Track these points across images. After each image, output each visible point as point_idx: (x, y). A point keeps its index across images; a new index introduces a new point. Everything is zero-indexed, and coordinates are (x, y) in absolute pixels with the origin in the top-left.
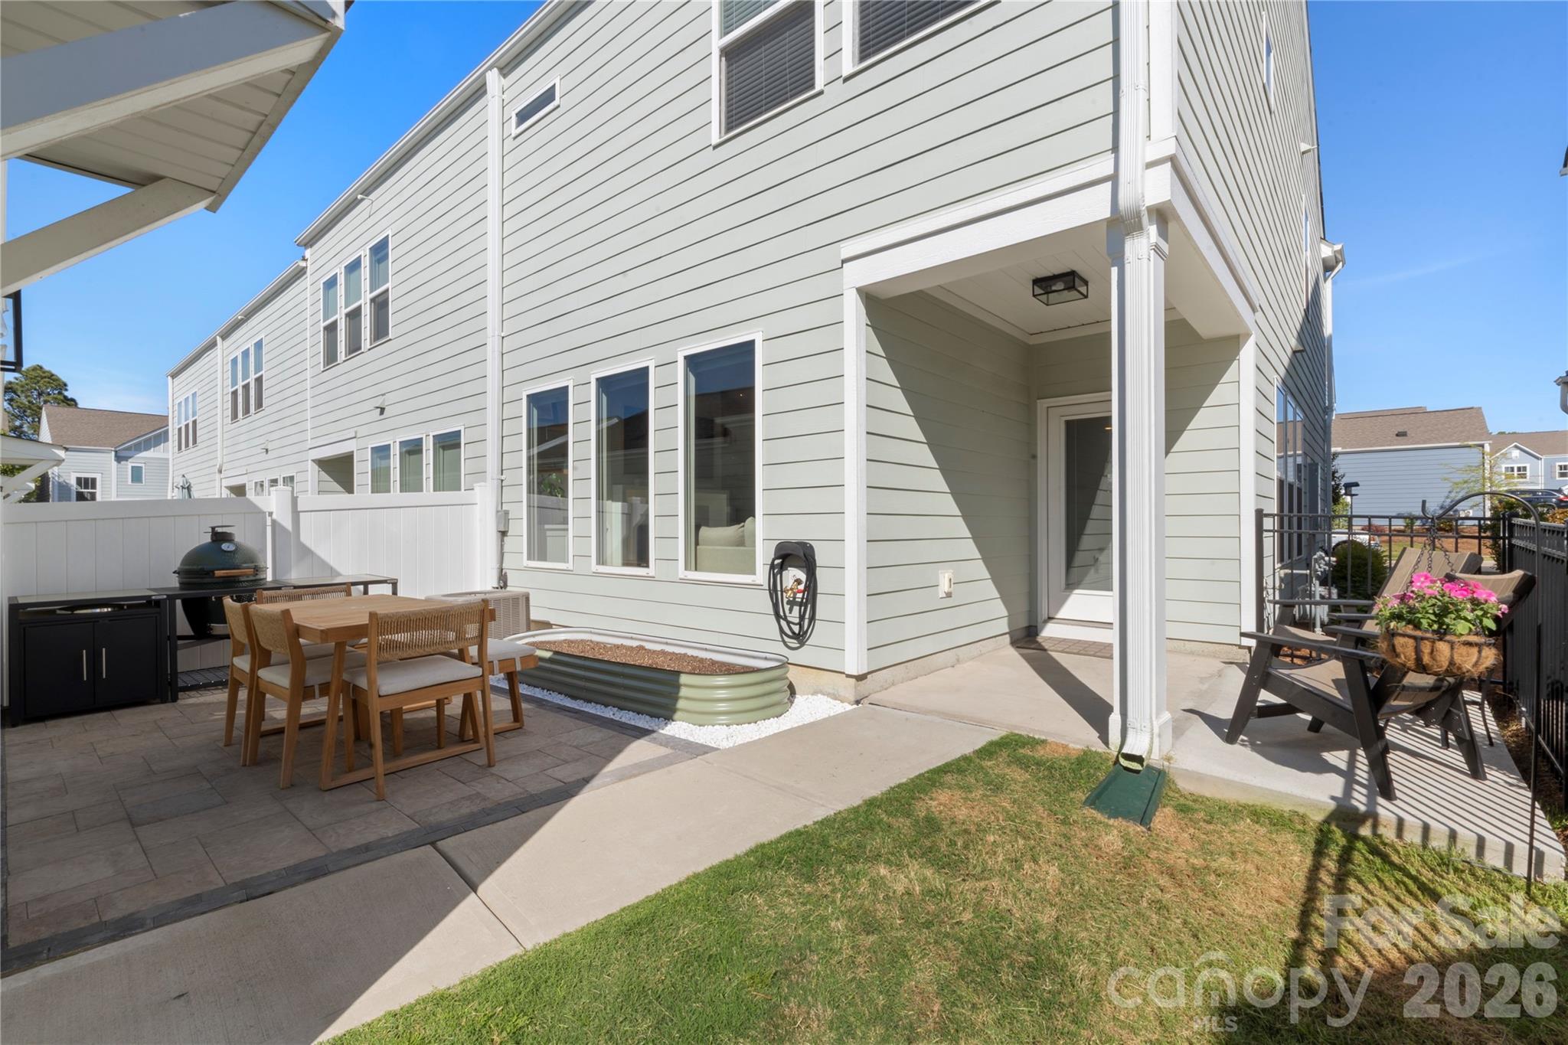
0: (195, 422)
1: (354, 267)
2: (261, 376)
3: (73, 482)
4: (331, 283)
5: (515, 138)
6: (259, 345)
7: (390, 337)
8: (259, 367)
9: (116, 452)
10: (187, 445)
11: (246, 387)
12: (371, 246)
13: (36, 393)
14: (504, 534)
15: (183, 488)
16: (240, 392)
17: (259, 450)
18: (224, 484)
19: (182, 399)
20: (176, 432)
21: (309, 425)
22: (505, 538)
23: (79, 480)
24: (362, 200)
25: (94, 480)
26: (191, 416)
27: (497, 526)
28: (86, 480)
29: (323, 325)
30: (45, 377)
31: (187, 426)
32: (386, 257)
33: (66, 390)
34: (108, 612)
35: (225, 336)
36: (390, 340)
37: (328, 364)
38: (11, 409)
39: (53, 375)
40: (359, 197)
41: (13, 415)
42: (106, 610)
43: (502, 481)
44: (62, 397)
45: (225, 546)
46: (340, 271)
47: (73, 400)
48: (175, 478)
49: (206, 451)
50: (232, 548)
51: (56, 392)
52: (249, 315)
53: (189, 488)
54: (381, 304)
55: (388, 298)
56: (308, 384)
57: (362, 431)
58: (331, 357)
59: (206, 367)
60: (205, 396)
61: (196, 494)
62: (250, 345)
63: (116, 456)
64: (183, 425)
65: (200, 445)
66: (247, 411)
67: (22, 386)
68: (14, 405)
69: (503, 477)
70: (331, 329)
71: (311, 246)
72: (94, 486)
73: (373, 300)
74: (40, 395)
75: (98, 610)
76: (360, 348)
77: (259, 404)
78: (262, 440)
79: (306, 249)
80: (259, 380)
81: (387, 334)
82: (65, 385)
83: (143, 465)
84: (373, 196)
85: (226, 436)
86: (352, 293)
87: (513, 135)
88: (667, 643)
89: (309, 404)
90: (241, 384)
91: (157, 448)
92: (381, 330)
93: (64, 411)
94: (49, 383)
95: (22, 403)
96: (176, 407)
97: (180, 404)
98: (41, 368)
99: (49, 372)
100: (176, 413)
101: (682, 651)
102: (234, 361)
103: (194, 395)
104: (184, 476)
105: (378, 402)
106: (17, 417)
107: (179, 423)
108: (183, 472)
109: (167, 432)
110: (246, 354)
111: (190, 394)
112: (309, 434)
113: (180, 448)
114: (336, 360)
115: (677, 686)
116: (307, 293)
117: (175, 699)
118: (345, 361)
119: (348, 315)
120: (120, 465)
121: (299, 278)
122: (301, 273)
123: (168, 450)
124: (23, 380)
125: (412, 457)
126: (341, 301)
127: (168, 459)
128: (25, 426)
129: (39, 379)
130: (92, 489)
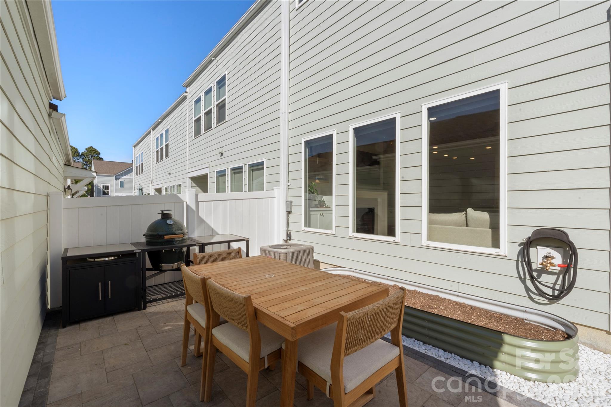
0: (142, 164)
1: (209, 91)
2: (168, 144)
3: (102, 187)
4: (198, 101)
5: (297, 10)
6: (167, 131)
7: (226, 120)
8: (167, 140)
9: (115, 176)
10: (139, 173)
11: (162, 149)
12: (216, 81)
13: (90, 156)
14: (289, 213)
15: (140, 189)
16: (159, 151)
17: (167, 174)
18: (153, 188)
19: (138, 155)
20: (136, 168)
21: (188, 163)
22: (290, 215)
23: (103, 186)
24: (214, 60)
25: (108, 186)
26: (141, 162)
27: (286, 210)
28: (106, 186)
29: (194, 119)
30: (93, 151)
31: (139, 165)
32: (224, 84)
33: (100, 155)
34: (112, 260)
35: (153, 130)
36: (226, 122)
37: (196, 136)
38: (83, 162)
39: (96, 150)
40: (212, 59)
41: (84, 164)
42: (111, 258)
43: (288, 186)
44: (98, 157)
45: (168, 222)
46: (202, 95)
47: (102, 158)
48: (135, 185)
49: (146, 175)
50: (172, 223)
51: (97, 156)
52: (163, 119)
53: (142, 190)
54: (221, 107)
55: (225, 103)
56: (188, 145)
57: (212, 164)
58: (198, 133)
59: (147, 142)
60: (146, 153)
61: (145, 192)
62: (164, 131)
63: (115, 178)
64: (138, 165)
65: (144, 173)
66: (162, 158)
67: (86, 154)
68: (84, 160)
69: (289, 184)
70: (198, 121)
71: (189, 87)
72: (108, 189)
73: (217, 105)
74: (92, 157)
75: (107, 259)
76: (211, 127)
77: (167, 155)
78: (168, 170)
79: (187, 88)
80: (167, 146)
81: (225, 119)
82: (100, 153)
83: (124, 181)
84: (218, 58)
85: (154, 169)
86: (208, 103)
87: (297, 8)
88: (419, 287)
89: (188, 154)
90: (160, 147)
91: (129, 175)
92: (221, 118)
93: (99, 162)
94: (95, 152)
95: (86, 160)
96: (136, 159)
97: (137, 157)
98: (92, 147)
99: (95, 149)
100: (136, 161)
101: (435, 294)
102: (157, 139)
103: (142, 153)
104: (140, 185)
105: (220, 150)
106: (85, 165)
107: (137, 164)
108: (139, 183)
109: (132, 169)
110: (162, 135)
111: (140, 153)
112: (188, 167)
113: (137, 174)
114: (200, 134)
115: (500, 343)
116: (188, 106)
117: (145, 308)
118: (204, 134)
119: (205, 114)
120: (116, 181)
121: (184, 101)
122: (185, 98)
123: (132, 176)
124: (87, 152)
125: (236, 175)
126: (202, 108)
127: (133, 179)
128: (87, 168)
129: (91, 151)
130: (108, 190)
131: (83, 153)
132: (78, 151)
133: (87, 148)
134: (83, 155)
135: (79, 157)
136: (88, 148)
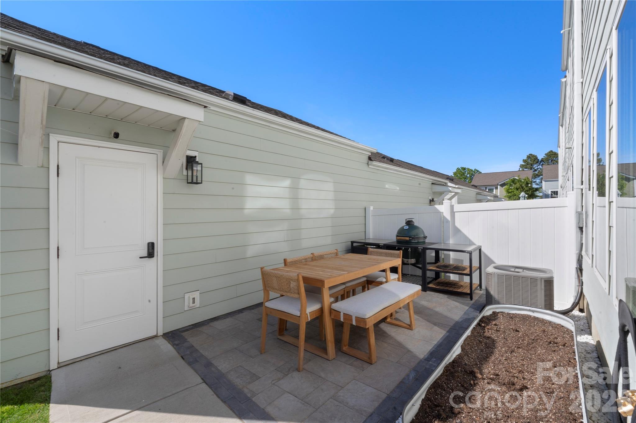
3: (550, 193)
13: (550, 161)
14: (582, 229)
23: (552, 192)
25: (557, 192)
28: (554, 192)
30: (553, 154)
39: (556, 153)
43: (581, 190)
67: (546, 159)
98: (552, 151)
124: (546, 157)
129: (551, 155)
130: (556, 195)
131: (542, 159)
132: (537, 158)
133: (546, 153)
134: (542, 161)
135: (538, 164)
136: (548, 153)
